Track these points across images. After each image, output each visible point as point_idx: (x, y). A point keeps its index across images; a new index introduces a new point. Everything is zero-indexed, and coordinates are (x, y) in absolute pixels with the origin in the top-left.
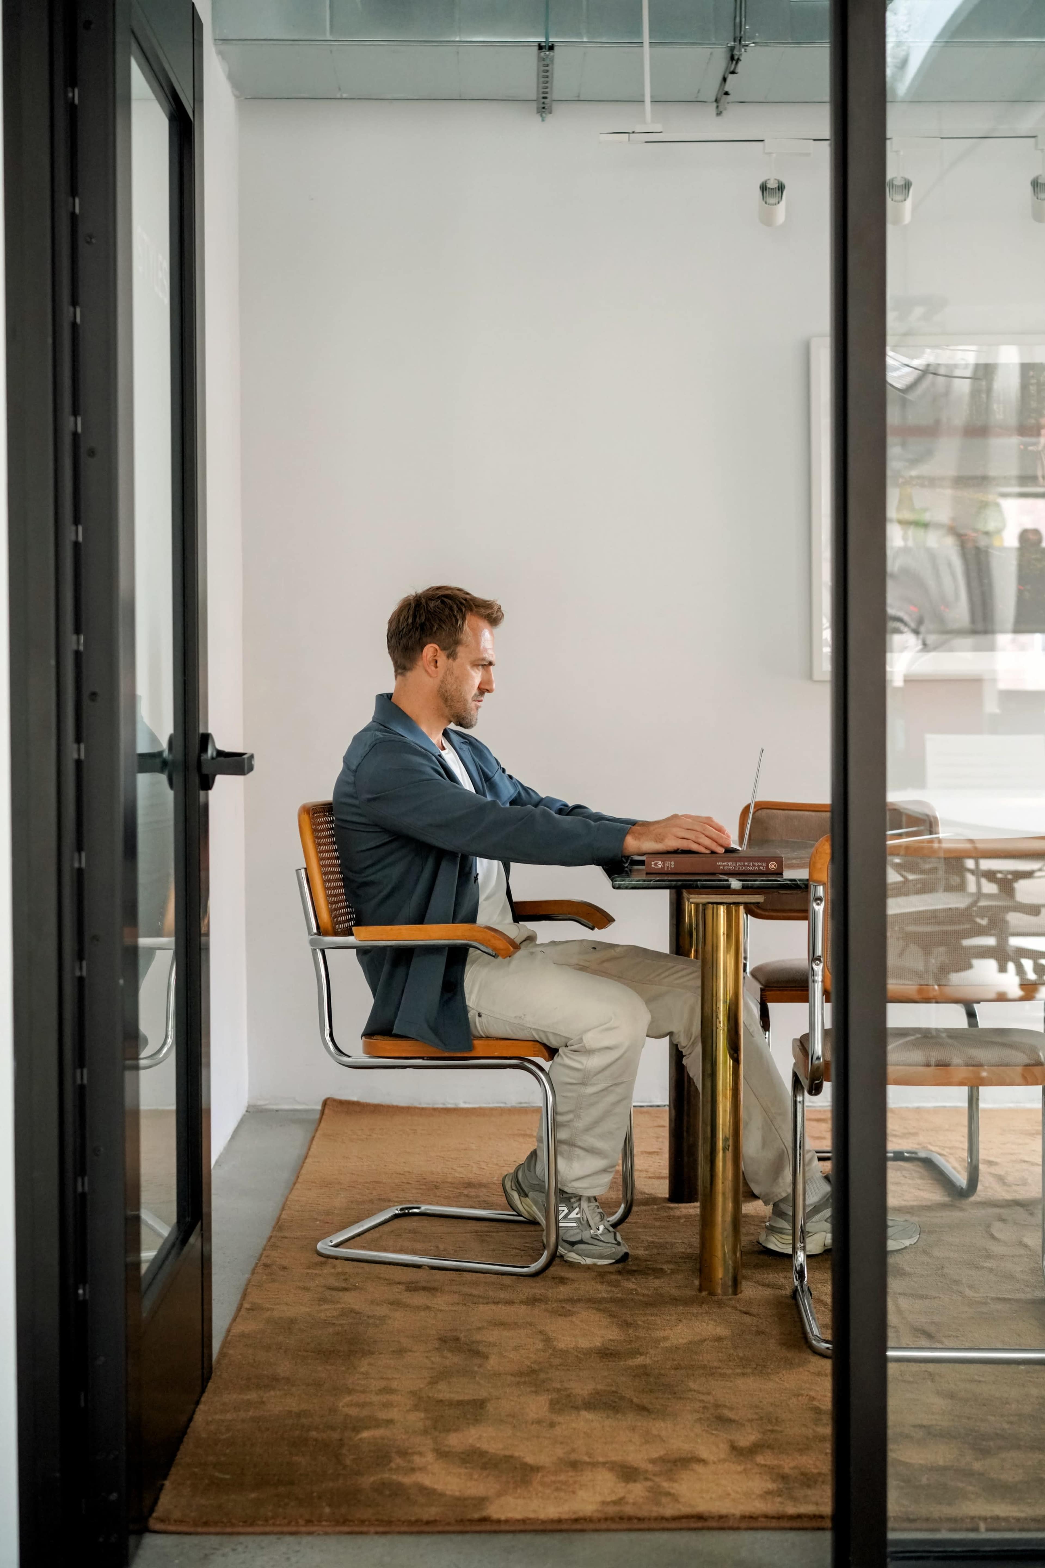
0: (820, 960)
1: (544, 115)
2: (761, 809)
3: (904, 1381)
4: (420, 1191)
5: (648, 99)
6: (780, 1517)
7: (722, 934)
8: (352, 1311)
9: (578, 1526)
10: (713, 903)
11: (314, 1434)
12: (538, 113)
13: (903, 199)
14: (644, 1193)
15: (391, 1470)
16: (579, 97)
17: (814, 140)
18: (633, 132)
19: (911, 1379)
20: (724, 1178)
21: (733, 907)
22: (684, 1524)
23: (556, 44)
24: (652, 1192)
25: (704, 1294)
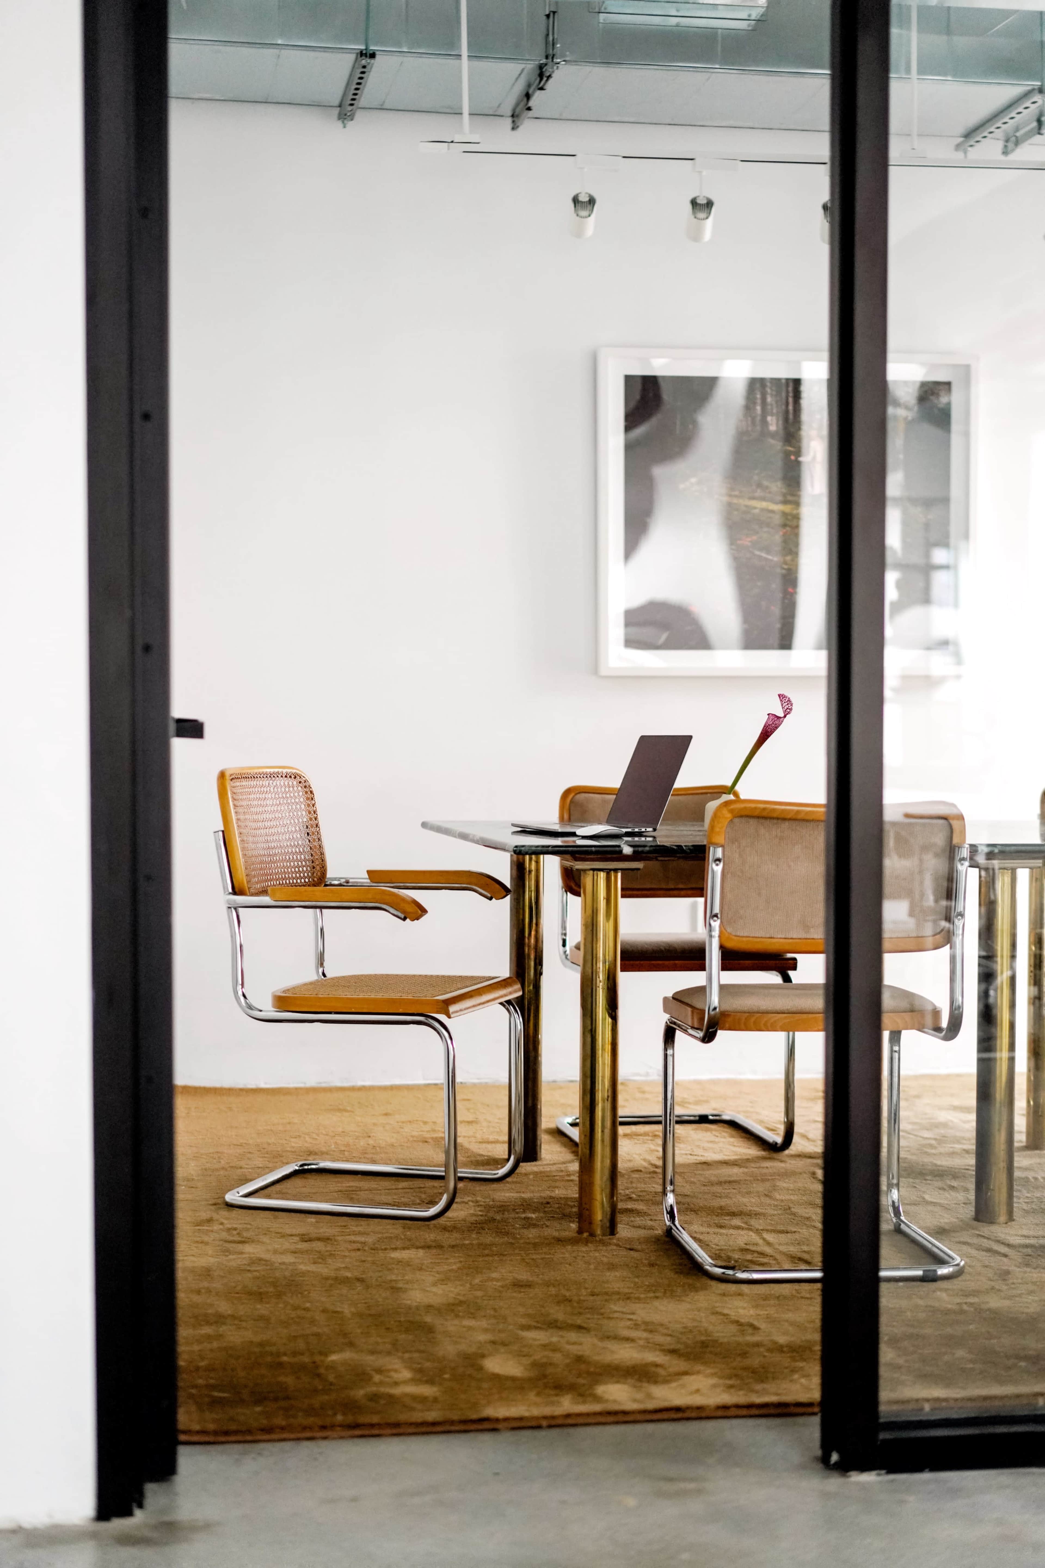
0: (717, 917)
1: (346, 122)
2: (579, 793)
3: (802, 1298)
4: (266, 1159)
5: (466, 110)
6: (750, 1406)
7: (602, 899)
8: (260, 1260)
9: (570, 1421)
10: (594, 870)
11: (285, 1359)
12: (339, 119)
13: (705, 217)
14: (482, 1155)
15: (375, 1384)
16: (382, 105)
17: (624, 157)
18: (452, 142)
19: (808, 1296)
20: (603, 1127)
21: (612, 873)
22: (665, 1415)
23: (377, 53)
24: (490, 1154)
25: (585, 1235)
